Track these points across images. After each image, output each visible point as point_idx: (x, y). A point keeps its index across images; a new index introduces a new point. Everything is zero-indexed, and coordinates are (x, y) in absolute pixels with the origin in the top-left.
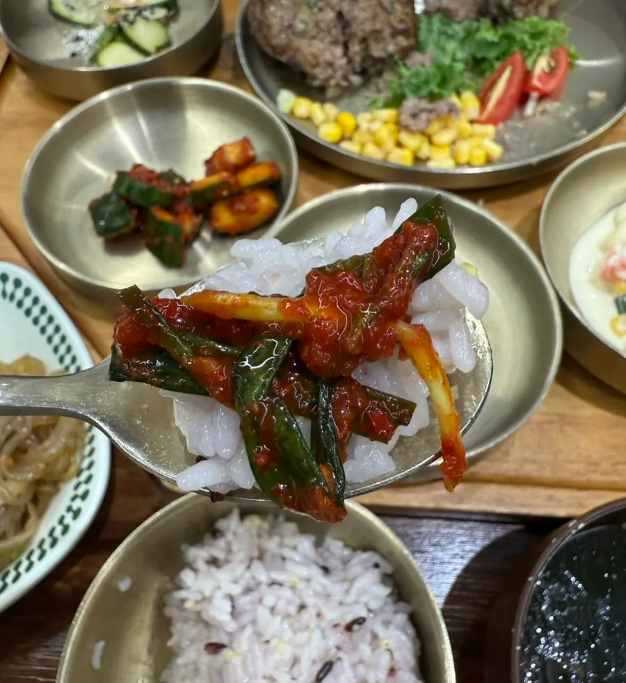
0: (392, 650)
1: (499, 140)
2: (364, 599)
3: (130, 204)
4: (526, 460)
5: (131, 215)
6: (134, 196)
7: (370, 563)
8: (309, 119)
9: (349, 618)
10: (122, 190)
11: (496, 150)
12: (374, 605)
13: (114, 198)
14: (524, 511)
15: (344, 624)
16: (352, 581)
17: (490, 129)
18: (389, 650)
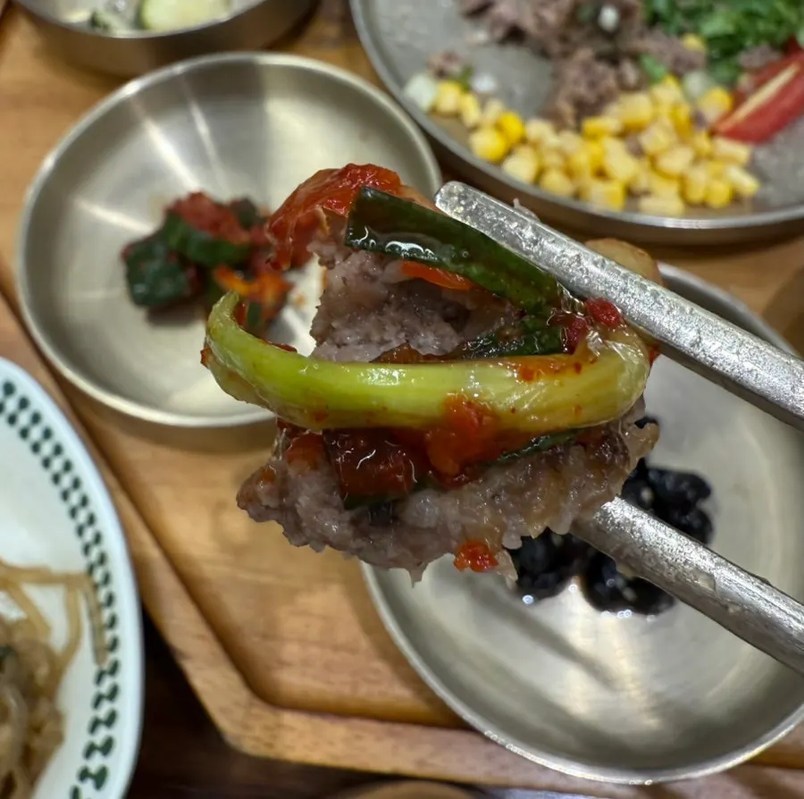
1: (752, 168)
3: (184, 261)
5: (185, 277)
6: (192, 252)
8: (457, 116)
10: (174, 241)
11: (749, 184)
13: (160, 249)
17: (741, 151)
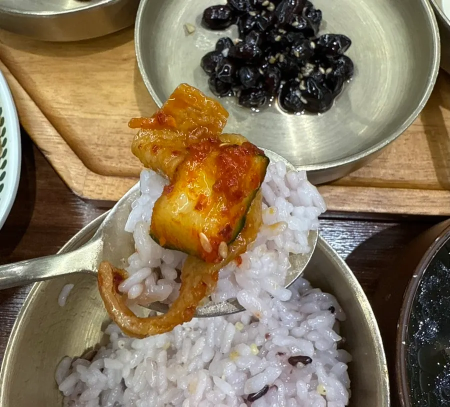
0: (328, 397)
2: (313, 337)
4: (401, 166)
7: (327, 305)
9: (295, 352)
12: (321, 346)
14: (402, 211)
15: (288, 355)
16: (307, 315)
18: (325, 397)
